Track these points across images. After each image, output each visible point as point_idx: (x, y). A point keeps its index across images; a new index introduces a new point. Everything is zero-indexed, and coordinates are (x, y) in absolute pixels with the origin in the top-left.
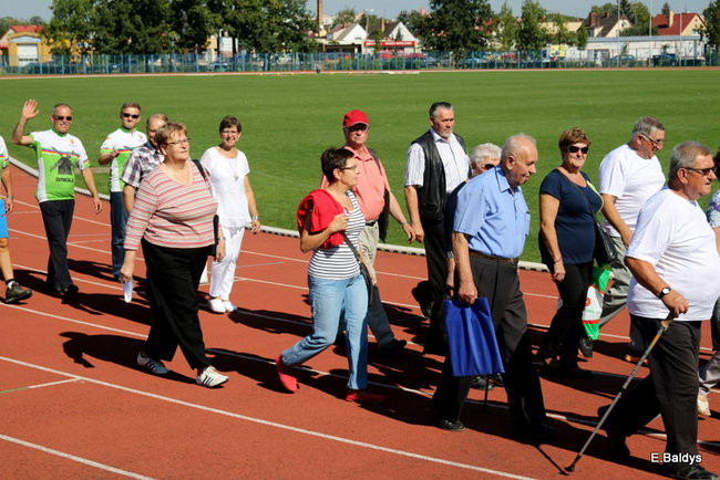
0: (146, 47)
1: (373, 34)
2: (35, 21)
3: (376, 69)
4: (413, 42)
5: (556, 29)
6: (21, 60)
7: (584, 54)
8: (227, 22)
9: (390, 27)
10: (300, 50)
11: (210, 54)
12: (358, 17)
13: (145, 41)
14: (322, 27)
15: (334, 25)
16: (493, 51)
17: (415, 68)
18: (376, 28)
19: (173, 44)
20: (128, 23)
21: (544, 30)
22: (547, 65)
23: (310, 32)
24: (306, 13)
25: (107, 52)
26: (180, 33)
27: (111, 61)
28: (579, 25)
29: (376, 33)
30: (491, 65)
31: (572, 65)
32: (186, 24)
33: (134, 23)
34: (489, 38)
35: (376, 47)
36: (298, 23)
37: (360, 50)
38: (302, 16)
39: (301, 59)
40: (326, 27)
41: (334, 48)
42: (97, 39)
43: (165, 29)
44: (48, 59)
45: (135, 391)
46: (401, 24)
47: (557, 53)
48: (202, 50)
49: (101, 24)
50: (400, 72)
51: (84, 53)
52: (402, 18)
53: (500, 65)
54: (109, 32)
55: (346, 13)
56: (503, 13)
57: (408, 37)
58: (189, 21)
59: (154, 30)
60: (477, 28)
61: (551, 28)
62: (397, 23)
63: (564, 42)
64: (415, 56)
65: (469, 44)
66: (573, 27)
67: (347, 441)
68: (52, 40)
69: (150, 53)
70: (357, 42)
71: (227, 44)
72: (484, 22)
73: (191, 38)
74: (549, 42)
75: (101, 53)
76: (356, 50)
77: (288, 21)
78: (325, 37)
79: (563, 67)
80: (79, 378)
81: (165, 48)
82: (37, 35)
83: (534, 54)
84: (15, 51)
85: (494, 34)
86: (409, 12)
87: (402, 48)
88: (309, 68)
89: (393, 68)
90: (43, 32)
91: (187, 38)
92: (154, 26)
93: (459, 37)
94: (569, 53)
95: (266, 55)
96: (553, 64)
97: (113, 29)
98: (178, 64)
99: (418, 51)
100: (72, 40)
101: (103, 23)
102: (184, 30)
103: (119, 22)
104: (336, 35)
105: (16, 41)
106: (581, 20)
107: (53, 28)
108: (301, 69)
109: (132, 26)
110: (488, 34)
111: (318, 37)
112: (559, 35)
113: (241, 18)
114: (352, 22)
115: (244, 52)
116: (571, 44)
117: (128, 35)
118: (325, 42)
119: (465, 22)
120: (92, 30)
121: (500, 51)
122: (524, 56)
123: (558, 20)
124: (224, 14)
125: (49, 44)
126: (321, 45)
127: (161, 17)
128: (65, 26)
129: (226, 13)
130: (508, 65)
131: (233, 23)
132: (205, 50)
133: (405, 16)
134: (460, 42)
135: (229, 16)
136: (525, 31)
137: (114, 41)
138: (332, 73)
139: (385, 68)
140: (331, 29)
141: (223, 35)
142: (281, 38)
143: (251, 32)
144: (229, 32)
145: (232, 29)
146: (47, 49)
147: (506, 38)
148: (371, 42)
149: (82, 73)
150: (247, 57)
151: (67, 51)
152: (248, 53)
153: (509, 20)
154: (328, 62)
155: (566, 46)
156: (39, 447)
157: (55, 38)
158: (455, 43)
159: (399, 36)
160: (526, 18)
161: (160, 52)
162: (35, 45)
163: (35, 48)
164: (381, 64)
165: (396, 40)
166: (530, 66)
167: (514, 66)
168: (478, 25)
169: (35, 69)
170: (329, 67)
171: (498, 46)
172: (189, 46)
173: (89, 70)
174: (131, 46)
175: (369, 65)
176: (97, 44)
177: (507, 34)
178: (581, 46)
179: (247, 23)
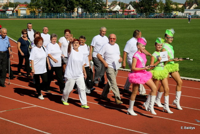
0: (57, 11)
1: (122, 8)
2: (26, 3)
3: (123, 18)
4: (134, 10)
5: (175, 7)
6: (21, 14)
7: (183, 14)
8: (80, 4)
9: (127, 6)
10: (101, 12)
11: (75, 13)
12: (118, 3)
13: (56, 9)
14: (107, 6)
15: (111, 5)
16: (157, 13)
17: (134, 18)
18: (123, 6)
19: (65, 10)
20: (52, 4)
21: (172, 7)
22: (172, 17)
23: (104, 7)
24: (103, 2)
25: (46, 12)
26: (67, 7)
27: (47, 15)
28: (182, 6)
29: (123, 7)
30: (156, 17)
31: (180, 17)
32: (68, 4)
33: (54, 4)
34: (156, 9)
35: (123, 12)
36: (100, 4)
37: (118, 12)
38: (102, 2)
39: (101, 15)
40: (109, 6)
41: (111, 12)
42: (43, 8)
43: (62, 6)
44: (29, 14)
45: (51, 110)
46: (130, 5)
47: (175, 14)
48: (73, 12)
49: (44, 4)
50: (130, 19)
51: (39, 12)
52: (131, 3)
53: (159, 17)
54: (46, 6)
55: (114, 1)
56: (160, 2)
57: (132, 9)
58: (69, 3)
59: (59, 6)
60: (152, 6)
61: (174, 6)
62: (129, 5)
63: (177, 11)
64: (134, 14)
65: (150, 11)
66: (180, 6)
67: (112, 126)
68: (30, 9)
69: (58, 13)
70: (118, 10)
71: (80, 10)
72: (154, 5)
73: (70, 8)
74: (173, 11)
75: (44, 13)
76: (117, 12)
77: (98, 4)
78: (108, 9)
79: (177, 18)
80: (36, 106)
81: (62, 11)
82: (26, 7)
83: (169, 14)
84: (20, 12)
85: (157, 8)
86: (133, 1)
87: (130, 12)
88: (104, 17)
89: (128, 18)
90: (28, 6)
91: (69, 8)
92: (59, 5)
93: (147, 9)
94: (179, 14)
95: (91, 13)
96: (174, 17)
97: (48, 6)
98: (66, 16)
99: (135, 13)
100: (36, 9)
101: (45, 4)
102: (68, 6)
103: (49, 4)
104: (111, 8)
105: (20, 9)
106: (183, 4)
107: (30, 5)
108: (101, 18)
109: (53, 5)
110: (156, 8)
111: (106, 9)
112: (176, 9)
113: (84, 3)
114: (116, 4)
115: (85, 13)
116: (179, 11)
117: (52, 7)
118: (108, 10)
119: (149, 4)
120: (42, 6)
121: (159, 13)
122: (166, 15)
123: (176, 4)
124: (79, 2)
125: (29, 10)
126: (107, 11)
127: (61, 2)
128: (34, 4)
129: (80, 1)
130: (161, 17)
131: (82, 4)
132: (74, 12)
133: (131, 2)
134: (147, 10)
135: (81, 2)
136: (166, 7)
137: (48, 9)
138: (110, 19)
139: (125, 18)
140: (110, 6)
141: (79, 8)
142: (96, 9)
143: (87, 7)
144: (81, 7)
145: (82, 6)
146: (29, 11)
147: (161, 9)
148: (121, 10)
149: (39, 18)
150: (86, 14)
151: (34, 12)
152: (86, 13)
153: (162, 4)
154: (109, 16)
155: (178, 12)
156: (24, 125)
157: (31, 8)
158: (145, 11)
159: (130, 9)
160: (167, 3)
161: (61, 12)
162: (26, 10)
163: (25, 11)
164: (124, 17)
165: (129, 10)
166: (167, 17)
167: (163, 18)
168: (152, 5)
169: (25, 17)
170: (109, 17)
171: (158, 11)
172: (69, 11)
173: (41, 17)
174: (52, 10)
175: (121, 17)
176: (43, 10)
177: (161, 8)
178: (183, 12)
179: (86, 4)
